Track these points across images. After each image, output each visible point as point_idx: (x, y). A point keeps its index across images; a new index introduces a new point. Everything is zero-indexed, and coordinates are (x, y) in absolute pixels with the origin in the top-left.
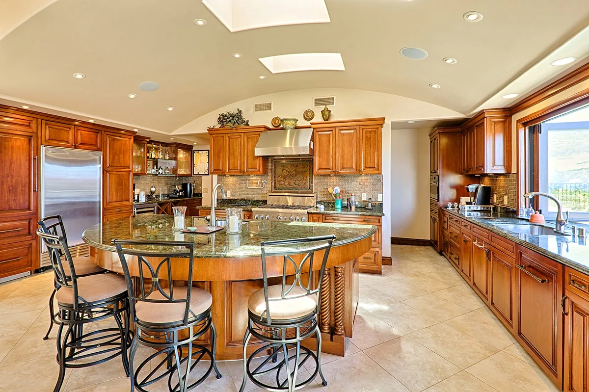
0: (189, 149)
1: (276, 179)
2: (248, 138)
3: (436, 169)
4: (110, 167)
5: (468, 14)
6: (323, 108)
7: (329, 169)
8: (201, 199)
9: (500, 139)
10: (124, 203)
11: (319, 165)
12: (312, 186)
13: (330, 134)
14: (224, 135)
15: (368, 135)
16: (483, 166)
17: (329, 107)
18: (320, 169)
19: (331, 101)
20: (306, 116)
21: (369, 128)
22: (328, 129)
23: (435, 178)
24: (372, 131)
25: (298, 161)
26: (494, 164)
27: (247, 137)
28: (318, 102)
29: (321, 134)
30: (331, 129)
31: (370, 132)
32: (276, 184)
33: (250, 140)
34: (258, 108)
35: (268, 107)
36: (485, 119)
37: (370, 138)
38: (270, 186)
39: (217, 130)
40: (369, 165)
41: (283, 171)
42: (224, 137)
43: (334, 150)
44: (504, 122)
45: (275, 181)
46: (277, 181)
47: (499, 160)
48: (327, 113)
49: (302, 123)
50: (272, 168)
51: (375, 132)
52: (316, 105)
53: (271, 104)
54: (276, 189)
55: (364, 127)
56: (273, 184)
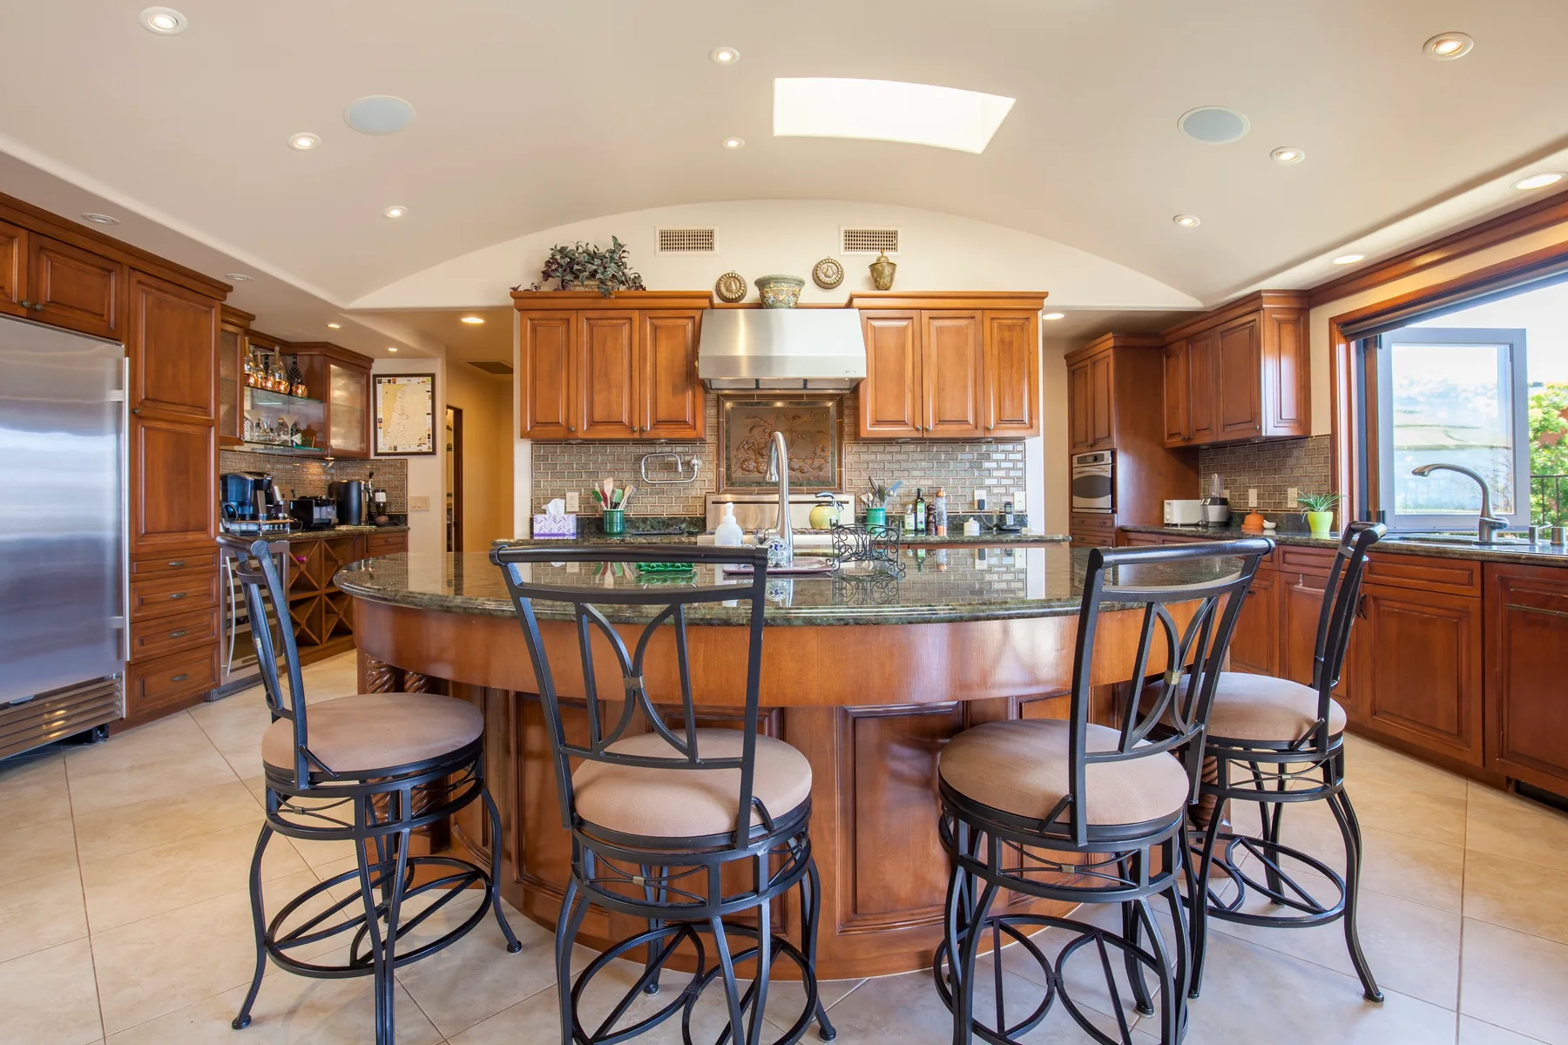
0: (358, 365)
1: (732, 455)
2: (655, 329)
4: (148, 403)
5: (1437, 39)
6: (870, 256)
7: (902, 423)
8: (406, 532)
10: (191, 536)
11: (876, 411)
12: (841, 472)
13: (905, 328)
14: (573, 316)
15: (1007, 334)
16: (1256, 421)
17: (890, 255)
18: (878, 422)
19: (888, 239)
20: (822, 277)
21: (1009, 319)
22: (897, 314)
24: (1014, 326)
25: (798, 404)
26: (1280, 416)
27: (652, 324)
28: (855, 240)
29: (881, 328)
30: (908, 313)
31: (1011, 328)
32: (733, 468)
33: (662, 336)
34: (671, 241)
35: (703, 240)
36: (1262, 311)
37: (1011, 344)
38: (711, 475)
39: (546, 297)
40: (1007, 416)
41: (755, 432)
42: (573, 323)
43: (918, 372)
44: (1296, 322)
45: (728, 459)
46: (733, 461)
47: (1289, 411)
48: (887, 271)
49: (810, 293)
50: (718, 422)
51: (1022, 327)
52: (849, 247)
53: (710, 234)
54: (732, 484)
55: (994, 314)
56: (723, 470)
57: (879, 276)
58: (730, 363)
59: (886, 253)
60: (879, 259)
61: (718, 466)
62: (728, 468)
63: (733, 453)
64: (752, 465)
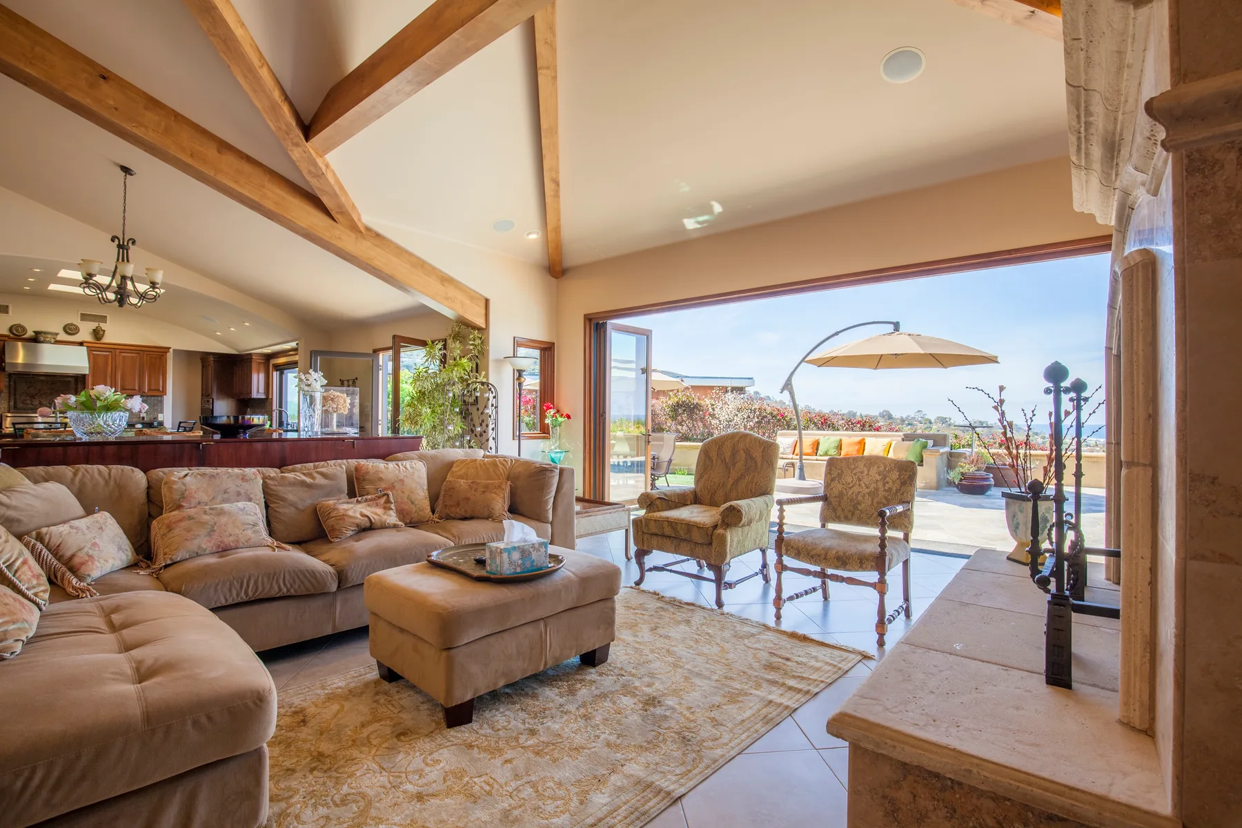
3: (210, 391)
6: (94, 325)
9: (262, 376)
13: (108, 355)
15: (153, 360)
16: (251, 393)
17: (103, 326)
19: (101, 319)
20: (68, 330)
21: (155, 355)
22: (106, 350)
23: (208, 401)
24: (156, 357)
26: (258, 392)
28: (85, 317)
29: (98, 355)
30: (110, 350)
32: (17, 403)
36: (253, 359)
37: (155, 364)
38: (5, 406)
40: (153, 387)
43: (114, 371)
44: (265, 363)
45: (15, 399)
46: (18, 400)
47: (262, 389)
48: (101, 333)
49: (63, 336)
50: (10, 385)
51: (160, 358)
52: (82, 320)
53: (7, 307)
54: (17, 409)
55: (148, 353)
56: (12, 403)
57: (97, 334)
58: (16, 365)
59: (102, 325)
60: (97, 327)
61: (9, 402)
62: (15, 403)
63: (18, 397)
64: (29, 402)
